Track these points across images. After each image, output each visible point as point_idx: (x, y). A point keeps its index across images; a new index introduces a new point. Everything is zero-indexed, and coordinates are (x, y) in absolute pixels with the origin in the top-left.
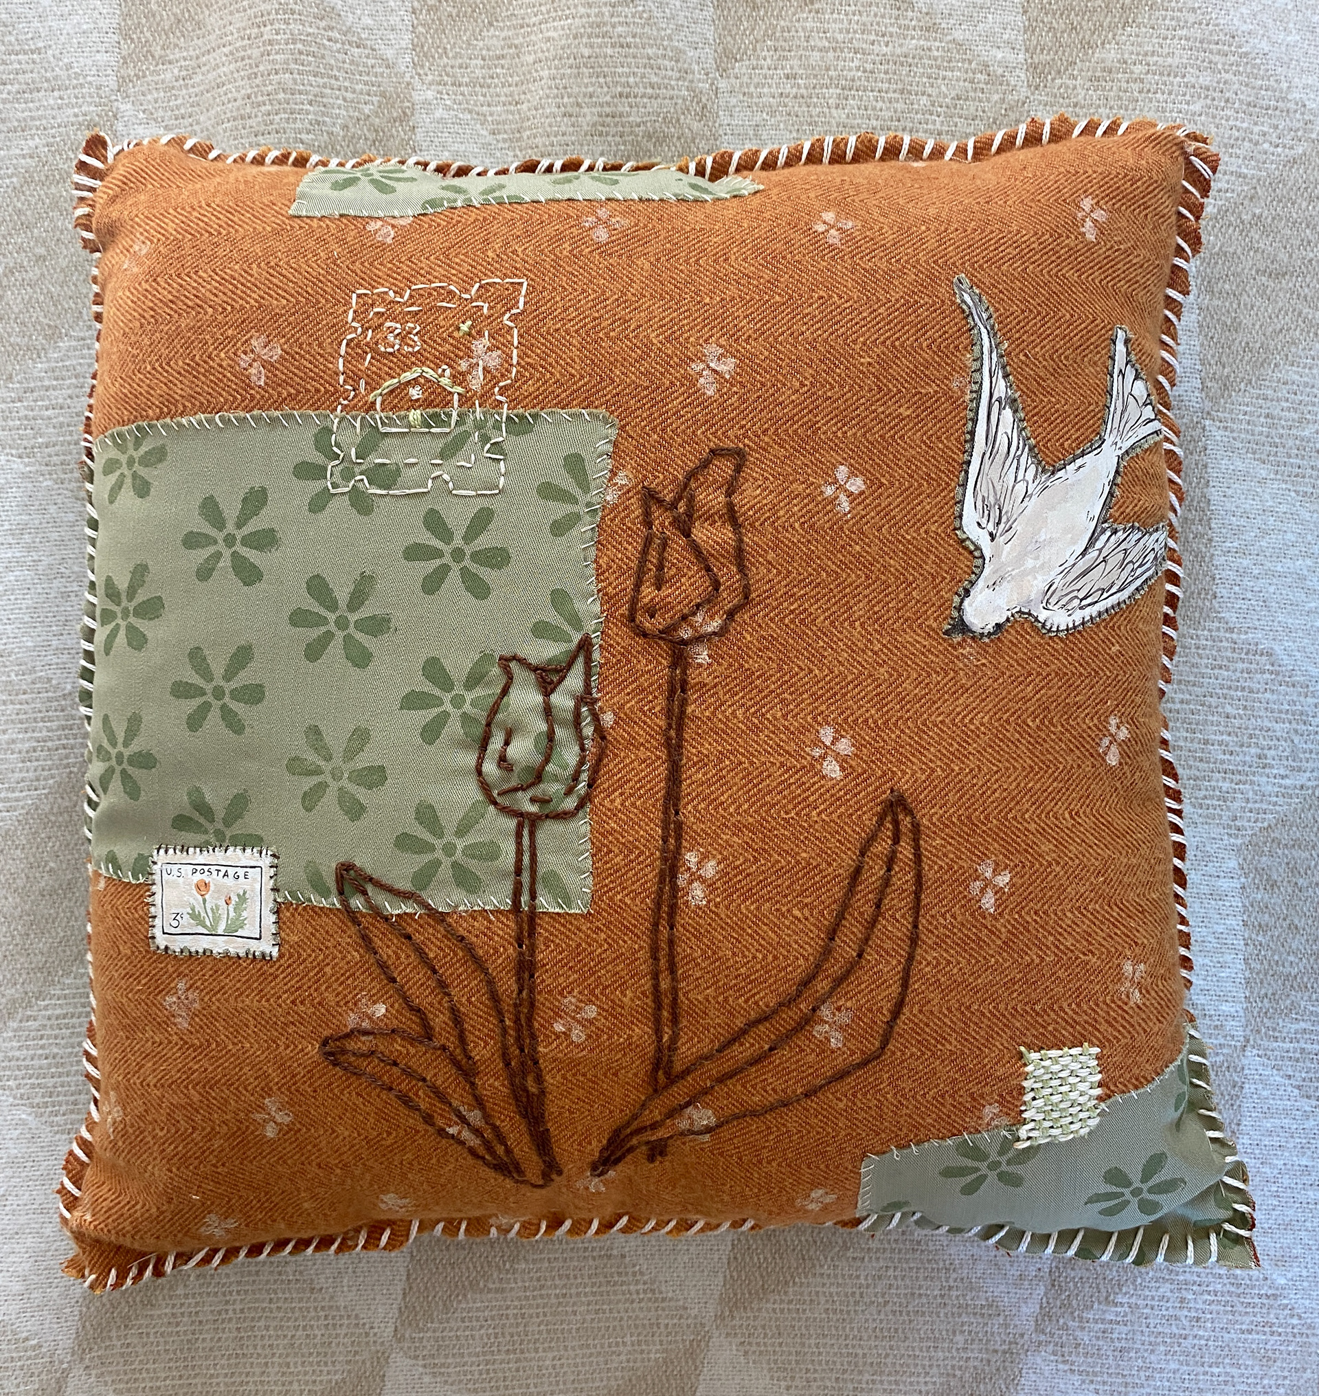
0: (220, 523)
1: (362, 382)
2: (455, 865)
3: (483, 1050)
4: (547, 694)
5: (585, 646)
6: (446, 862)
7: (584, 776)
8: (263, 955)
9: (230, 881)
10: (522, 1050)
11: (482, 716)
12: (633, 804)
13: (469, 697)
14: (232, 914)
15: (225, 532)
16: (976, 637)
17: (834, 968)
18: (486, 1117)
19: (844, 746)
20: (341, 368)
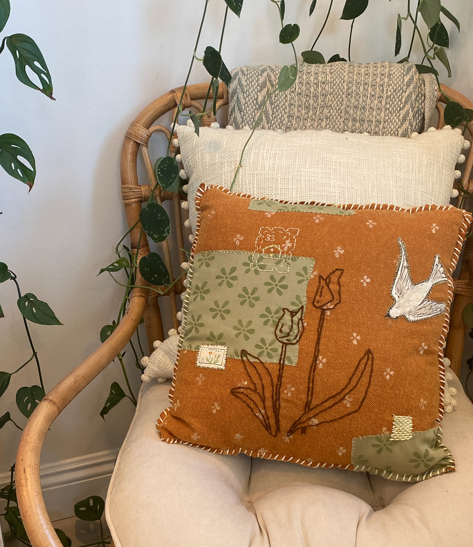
0: (225, 274)
1: (260, 247)
2: (268, 352)
3: (268, 394)
4: (292, 317)
5: (302, 307)
6: (266, 351)
7: (298, 336)
8: (221, 369)
9: (217, 352)
10: (276, 396)
11: (277, 320)
12: (309, 344)
13: (275, 316)
14: (216, 359)
15: (226, 276)
16: (392, 319)
17: (350, 387)
18: (266, 412)
19: (359, 338)
20: (256, 243)
